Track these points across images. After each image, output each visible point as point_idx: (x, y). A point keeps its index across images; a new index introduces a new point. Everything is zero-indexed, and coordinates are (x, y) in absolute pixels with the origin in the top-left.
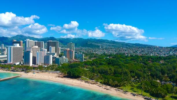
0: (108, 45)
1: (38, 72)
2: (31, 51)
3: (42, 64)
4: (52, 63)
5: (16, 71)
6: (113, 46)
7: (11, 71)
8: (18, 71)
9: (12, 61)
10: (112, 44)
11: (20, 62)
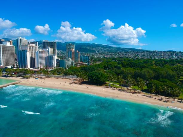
0: (104, 50)
1: (41, 78)
2: (28, 51)
3: (44, 67)
4: (55, 66)
5: (10, 76)
6: (108, 50)
7: (3, 76)
8: (12, 76)
9: (2, 64)
10: (108, 49)
11: (14, 65)
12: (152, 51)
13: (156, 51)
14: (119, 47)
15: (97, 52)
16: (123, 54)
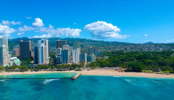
9: (44, 61)
12: (137, 44)
13: (140, 44)
14: (103, 41)
15: (85, 47)
16: (113, 48)
